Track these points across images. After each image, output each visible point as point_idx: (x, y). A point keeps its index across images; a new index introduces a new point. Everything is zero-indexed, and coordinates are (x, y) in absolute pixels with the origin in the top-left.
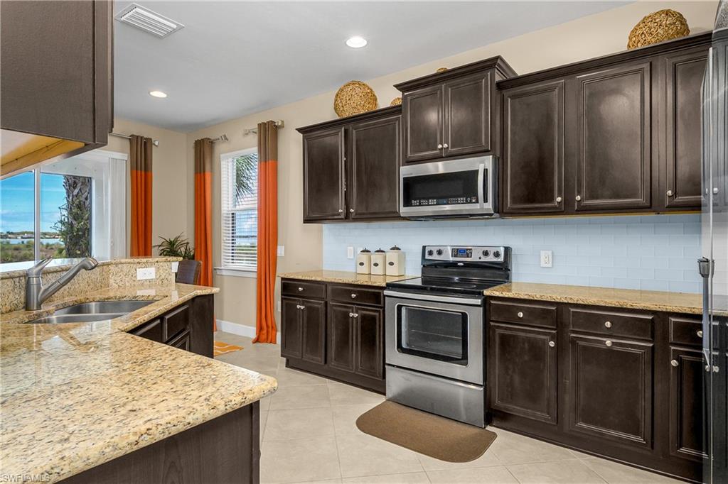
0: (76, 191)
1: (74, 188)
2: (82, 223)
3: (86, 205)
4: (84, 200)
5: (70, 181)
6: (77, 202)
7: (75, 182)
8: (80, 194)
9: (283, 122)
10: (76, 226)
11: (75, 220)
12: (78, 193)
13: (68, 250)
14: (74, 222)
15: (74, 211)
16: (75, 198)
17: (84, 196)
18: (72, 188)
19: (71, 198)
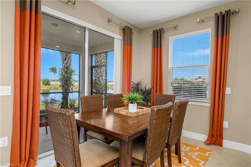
0: (66, 62)
1: (65, 60)
2: (68, 75)
3: (69, 67)
4: (69, 65)
5: (64, 57)
6: (66, 66)
7: (66, 58)
8: (68, 63)
9: (239, 10)
10: (66, 76)
11: (65, 73)
12: (67, 62)
13: (63, 86)
14: (65, 74)
15: (66, 70)
16: (66, 64)
17: (69, 64)
18: (64, 60)
19: (64, 64)
